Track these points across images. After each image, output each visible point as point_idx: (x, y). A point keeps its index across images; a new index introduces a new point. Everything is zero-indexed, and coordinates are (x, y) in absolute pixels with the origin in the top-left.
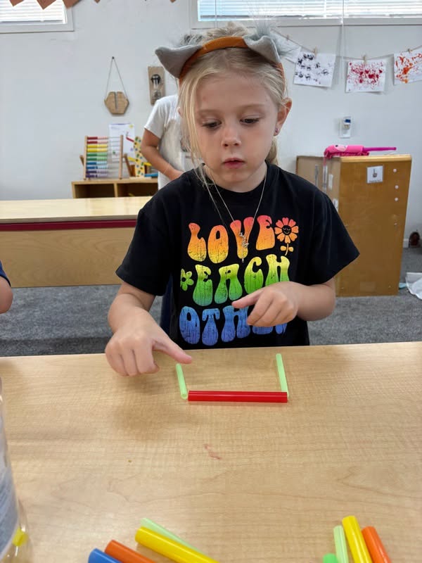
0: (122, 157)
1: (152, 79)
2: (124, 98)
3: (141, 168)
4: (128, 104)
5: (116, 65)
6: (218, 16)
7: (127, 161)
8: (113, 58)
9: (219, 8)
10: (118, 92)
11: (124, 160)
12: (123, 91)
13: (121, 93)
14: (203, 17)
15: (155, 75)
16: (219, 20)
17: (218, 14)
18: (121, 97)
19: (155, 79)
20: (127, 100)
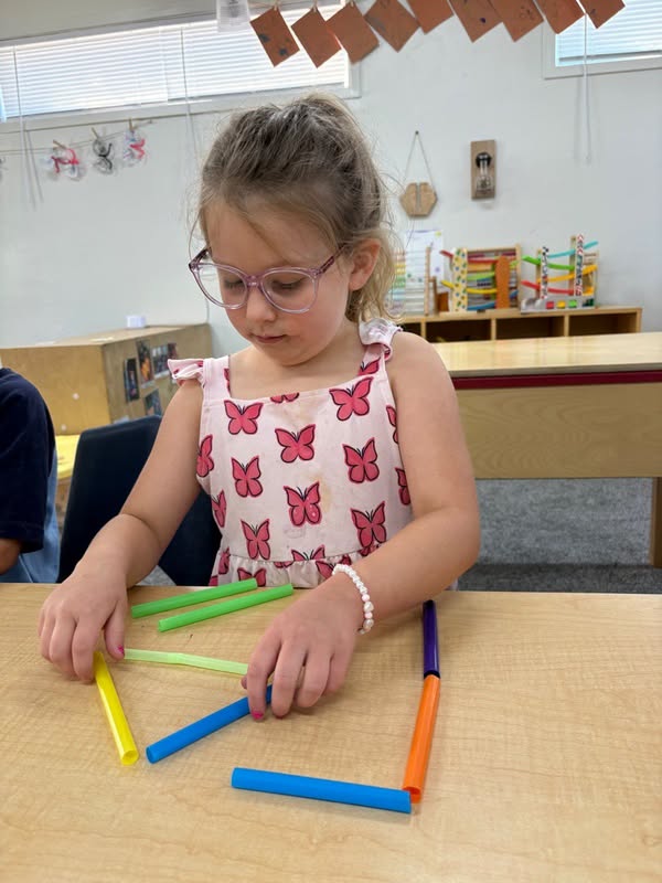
0: (429, 281)
1: (478, 162)
2: (431, 191)
3: (463, 298)
4: (436, 200)
5: (421, 143)
6: (589, 57)
7: (435, 287)
8: (417, 133)
9: (590, 45)
10: (421, 184)
11: (431, 284)
12: (428, 181)
13: (426, 184)
14: (562, 59)
15: (483, 154)
16: (589, 62)
17: (588, 53)
18: (426, 190)
19: (484, 159)
20: (435, 194)
